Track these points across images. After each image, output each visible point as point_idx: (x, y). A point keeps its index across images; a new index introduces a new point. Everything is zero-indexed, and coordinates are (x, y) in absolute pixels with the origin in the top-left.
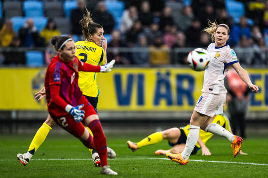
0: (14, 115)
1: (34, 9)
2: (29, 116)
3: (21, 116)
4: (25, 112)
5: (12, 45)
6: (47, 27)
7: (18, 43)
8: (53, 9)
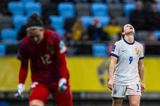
0: (83, 96)
1: (100, 10)
2: (96, 96)
3: (89, 96)
4: (92, 93)
5: (81, 39)
6: (110, 24)
7: (86, 37)
8: (116, 10)
